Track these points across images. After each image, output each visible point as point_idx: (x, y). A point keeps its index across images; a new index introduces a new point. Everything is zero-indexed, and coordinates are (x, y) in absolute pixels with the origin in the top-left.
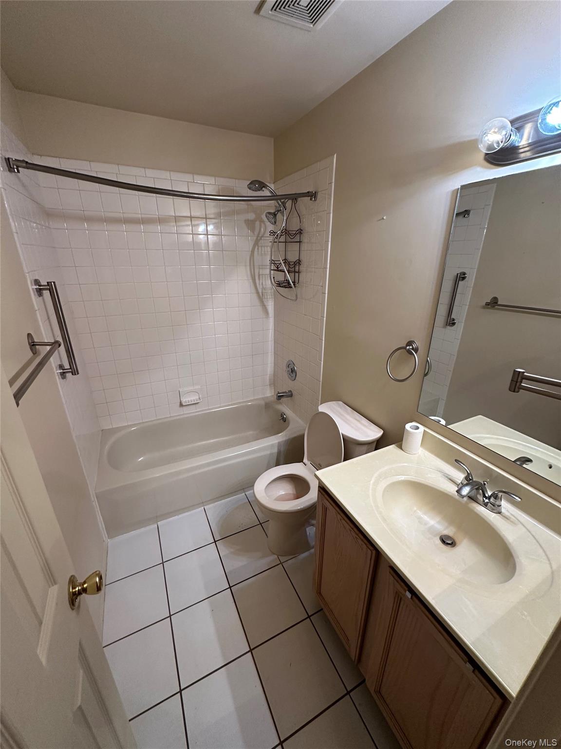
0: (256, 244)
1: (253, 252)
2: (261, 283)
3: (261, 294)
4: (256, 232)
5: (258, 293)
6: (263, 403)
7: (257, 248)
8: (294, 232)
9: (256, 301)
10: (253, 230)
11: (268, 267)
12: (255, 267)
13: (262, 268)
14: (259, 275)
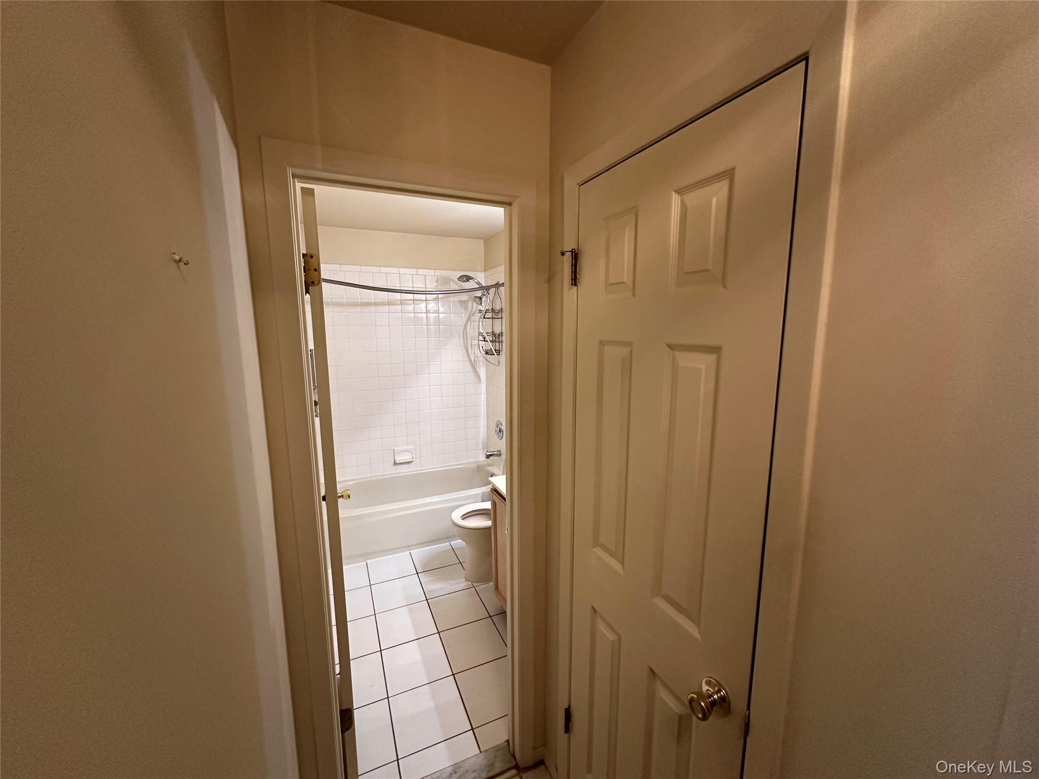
0: (469, 319)
1: (466, 325)
2: (473, 352)
3: (473, 362)
4: (469, 310)
5: (470, 360)
6: (475, 466)
7: (469, 322)
8: (497, 311)
9: (470, 369)
10: (466, 309)
11: (477, 338)
12: (468, 338)
13: (474, 340)
14: (471, 345)
